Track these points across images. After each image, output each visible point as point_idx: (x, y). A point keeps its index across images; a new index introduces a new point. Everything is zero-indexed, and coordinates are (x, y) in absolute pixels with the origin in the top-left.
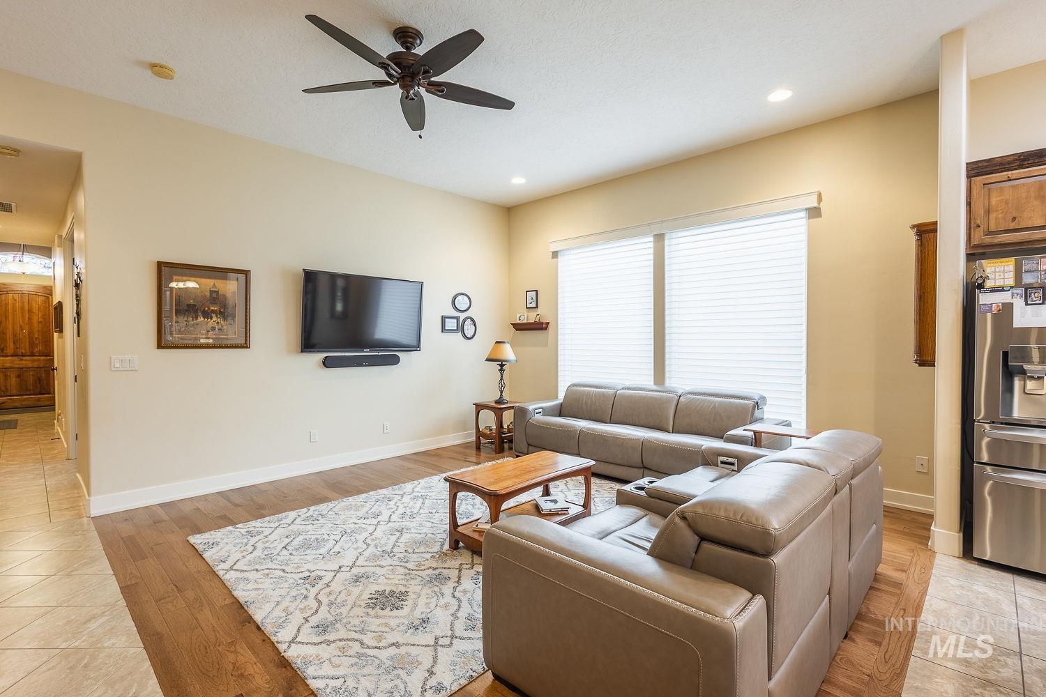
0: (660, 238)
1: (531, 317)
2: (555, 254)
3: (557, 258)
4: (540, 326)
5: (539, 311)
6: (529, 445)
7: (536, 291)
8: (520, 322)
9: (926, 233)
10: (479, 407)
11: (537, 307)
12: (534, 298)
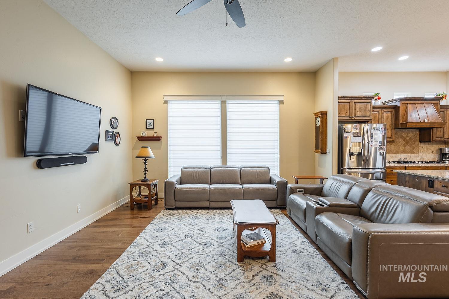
0: (224, 103)
1: (151, 134)
2: (166, 102)
3: (167, 104)
4: (157, 139)
5: (155, 131)
6: (175, 201)
7: (153, 120)
8: (143, 136)
9: (324, 115)
10: (133, 185)
11: (153, 129)
12: (152, 123)
